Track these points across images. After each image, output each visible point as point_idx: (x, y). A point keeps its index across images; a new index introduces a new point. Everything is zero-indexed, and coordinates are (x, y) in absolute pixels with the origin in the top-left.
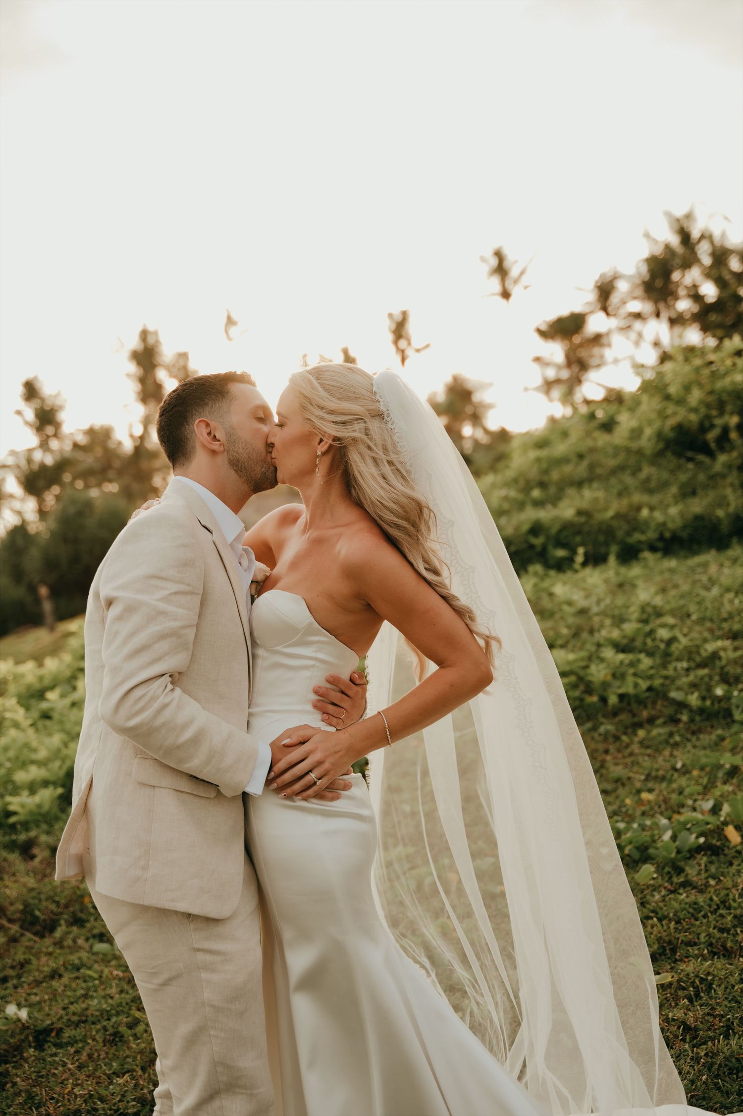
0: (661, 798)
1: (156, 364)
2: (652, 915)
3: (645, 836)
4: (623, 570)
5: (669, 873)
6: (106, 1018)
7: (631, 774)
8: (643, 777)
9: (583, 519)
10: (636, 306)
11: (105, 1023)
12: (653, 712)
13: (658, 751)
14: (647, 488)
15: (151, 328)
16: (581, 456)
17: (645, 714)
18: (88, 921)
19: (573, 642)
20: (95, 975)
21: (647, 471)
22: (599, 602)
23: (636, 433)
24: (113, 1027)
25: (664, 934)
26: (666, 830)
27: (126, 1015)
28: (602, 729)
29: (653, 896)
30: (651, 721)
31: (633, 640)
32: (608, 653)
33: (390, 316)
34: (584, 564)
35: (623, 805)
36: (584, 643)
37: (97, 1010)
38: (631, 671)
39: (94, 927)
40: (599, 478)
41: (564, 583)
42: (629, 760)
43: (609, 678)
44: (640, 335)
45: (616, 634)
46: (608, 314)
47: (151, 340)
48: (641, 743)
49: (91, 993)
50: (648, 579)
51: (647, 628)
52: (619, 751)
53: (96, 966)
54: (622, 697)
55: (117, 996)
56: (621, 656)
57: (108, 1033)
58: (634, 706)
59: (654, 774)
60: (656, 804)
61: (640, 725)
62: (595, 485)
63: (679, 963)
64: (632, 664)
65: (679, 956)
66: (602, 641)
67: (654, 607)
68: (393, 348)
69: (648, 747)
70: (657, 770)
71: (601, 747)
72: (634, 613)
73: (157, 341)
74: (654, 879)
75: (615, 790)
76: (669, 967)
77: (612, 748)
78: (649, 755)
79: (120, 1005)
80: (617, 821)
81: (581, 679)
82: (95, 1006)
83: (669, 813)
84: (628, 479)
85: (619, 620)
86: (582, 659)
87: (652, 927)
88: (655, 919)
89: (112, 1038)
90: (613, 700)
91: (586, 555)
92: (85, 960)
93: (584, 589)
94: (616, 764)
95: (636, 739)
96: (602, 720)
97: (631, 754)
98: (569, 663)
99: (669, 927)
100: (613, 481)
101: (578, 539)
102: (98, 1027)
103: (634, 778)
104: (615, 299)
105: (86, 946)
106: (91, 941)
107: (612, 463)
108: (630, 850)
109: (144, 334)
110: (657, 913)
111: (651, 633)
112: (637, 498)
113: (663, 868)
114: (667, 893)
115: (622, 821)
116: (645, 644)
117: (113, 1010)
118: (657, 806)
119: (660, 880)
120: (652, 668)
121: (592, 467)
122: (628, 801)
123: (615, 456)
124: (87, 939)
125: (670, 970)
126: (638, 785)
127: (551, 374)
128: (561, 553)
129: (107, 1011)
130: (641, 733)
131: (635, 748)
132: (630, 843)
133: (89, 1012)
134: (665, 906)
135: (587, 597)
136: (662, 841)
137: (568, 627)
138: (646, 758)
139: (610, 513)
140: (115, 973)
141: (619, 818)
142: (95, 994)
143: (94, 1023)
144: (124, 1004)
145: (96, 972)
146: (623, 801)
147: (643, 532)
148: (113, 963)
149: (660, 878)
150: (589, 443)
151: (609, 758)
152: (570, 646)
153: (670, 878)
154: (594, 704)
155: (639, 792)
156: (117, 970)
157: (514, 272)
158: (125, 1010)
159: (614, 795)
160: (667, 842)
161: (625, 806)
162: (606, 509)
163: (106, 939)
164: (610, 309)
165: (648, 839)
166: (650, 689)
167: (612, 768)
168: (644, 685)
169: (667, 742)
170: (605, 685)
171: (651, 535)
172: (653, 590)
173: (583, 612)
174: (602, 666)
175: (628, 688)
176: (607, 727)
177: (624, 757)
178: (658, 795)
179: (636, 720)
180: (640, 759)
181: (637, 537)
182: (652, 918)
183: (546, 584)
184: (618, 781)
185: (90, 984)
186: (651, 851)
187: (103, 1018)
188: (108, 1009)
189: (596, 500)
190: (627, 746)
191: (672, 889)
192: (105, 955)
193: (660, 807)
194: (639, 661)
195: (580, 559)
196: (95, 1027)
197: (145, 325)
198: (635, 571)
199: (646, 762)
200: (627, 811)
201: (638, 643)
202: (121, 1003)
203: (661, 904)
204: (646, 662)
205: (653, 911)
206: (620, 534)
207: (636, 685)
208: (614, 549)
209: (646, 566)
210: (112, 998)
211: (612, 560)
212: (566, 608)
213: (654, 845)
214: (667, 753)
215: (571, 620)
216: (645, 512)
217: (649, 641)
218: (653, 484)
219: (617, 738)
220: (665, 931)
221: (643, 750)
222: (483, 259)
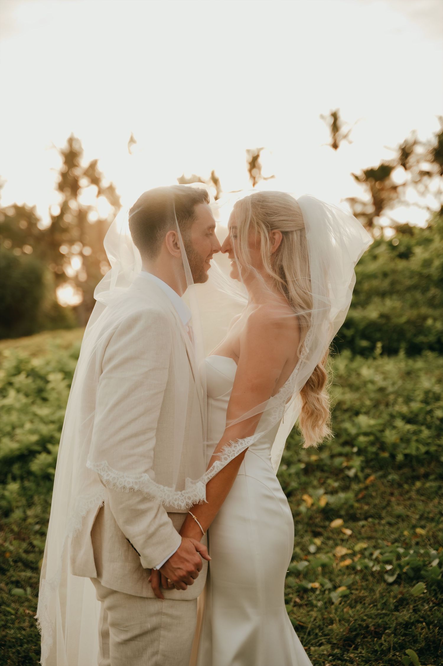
0: (431, 533)
1: (77, 164)
2: (421, 620)
3: (419, 561)
4: (410, 362)
5: (435, 590)
6: (19, 644)
7: (409, 513)
8: (417, 517)
9: (383, 321)
10: (426, 166)
11: (19, 648)
12: (428, 470)
13: (430, 499)
14: (431, 303)
15: (76, 136)
16: (385, 275)
17: (422, 471)
18: (8, 570)
19: (373, 411)
20: (13, 612)
21: (433, 291)
22: (394, 384)
23: (427, 263)
24: (24, 651)
25: (430, 635)
26: (435, 558)
27: (34, 644)
28: (390, 477)
29: (423, 605)
30: (426, 476)
31: (417, 415)
32: (399, 423)
33: (248, 151)
34: (382, 354)
35: (402, 534)
36: (381, 413)
37: (13, 638)
38: (414, 438)
39: (12, 576)
40: (398, 292)
41: (369, 367)
42: (408, 503)
43: (398, 441)
44: (426, 187)
45: (405, 409)
46: (406, 169)
47: (76, 146)
48: (418, 491)
49: (9, 625)
50: (428, 371)
51: (429, 408)
52: (401, 495)
53: (13, 605)
54: (406, 456)
55: (28, 629)
56: (409, 427)
57: (20, 656)
58: (414, 463)
59: (426, 515)
60: (427, 538)
61: (418, 478)
62: (395, 297)
63: (440, 658)
64: (415, 433)
65: (440, 653)
66: (394, 413)
67: (434, 393)
68: (248, 174)
69: (422, 495)
70: (429, 513)
71: (388, 490)
72: (420, 395)
73: (80, 147)
74: (424, 593)
75: (397, 523)
76: (433, 660)
77: (396, 492)
78: (423, 501)
79: (30, 636)
80: (397, 547)
81: (377, 439)
82: (12, 635)
83: (437, 546)
84: (418, 295)
85: (408, 400)
86: (380, 424)
87: (422, 629)
88: (424, 624)
89: (23, 660)
90: (400, 457)
91: (383, 347)
92: (6, 599)
93: (383, 373)
94: (398, 504)
95: (414, 488)
96: (390, 470)
97: (410, 498)
98: (370, 426)
99: (434, 631)
100: (408, 296)
101: (378, 335)
102: (14, 650)
103: (412, 517)
104: (412, 160)
105: (6, 588)
106: (10, 586)
107: (408, 282)
108: (407, 570)
109: (71, 141)
110: (425, 619)
111: (430, 412)
112: (424, 310)
113: (431, 586)
114: (434, 605)
115: (402, 547)
116: (425, 419)
117: (25, 639)
118: (427, 540)
119: (428, 595)
120: (429, 437)
121: (393, 284)
122: (406, 533)
123: (411, 277)
124: (7, 584)
125: (433, 663)
126: (414, 522)
127: (359, 209)
128: (364, 343)
129: (21, 639)
130: (418, 484)
131: (413, 494)
132: (408, 564)
133: (7, 638)
134: (432, 614)
135: (385, 379)
136: (431, 566)
137: (371, 400)
138: (421, 503)
139: (403, 319)
140: (27, 611)
141: (400, 545)
142: (11, 626)
143: (10, 647)
144: (33, 636)
145: (13, 609)
146: (402, 532)
147: (426, 336)
148: (26, 604)
149: (428, 593)
150: (392, 265)
151: (393, 499)
152: (371, 413)
153: (436, 594)
154: (385, 458)
155: (414, 527)
156: (28, 609)
157: (343, 130)
158: (34, 640)
159: (396, 527)
160: (435, 567)
161: (404, 536)
162: (401, 316)
163: (20, 586)
164: (407, 165)
165: (421, 563)
166: (427, 453)
167: (396, 507)
168: (423, 449)
169: (436, 493)
170: (395, 446)
171: (432, 338)
172: (434, 380)
173: (382, 390)
174: (394, 432)
175: (412, 450)
176: (393, 476)
177: (404, 500)
178: (428, 532)
179: (415, 474)
180: (417, 503)
181: (421, 339)
182: (422, 622)
183: (355, 365)
184: (399, 517)
185: (9, 618)
186: (423, 572)
187: (17, 644)
188: (22, 638)
189: (394, 308)
190: (408, 492)
191: (437, 602)
192: (20, 597)
193: (429, 540)
194: (420, 431)
195: (378, 351)
196: (11, 651)
197: (72, 134)
198: (419, 364)
199: (421, 506)
200: (405, 540)
201: (421, 418)
202: (31, 634)
203: (429, 613)
204: (426, 433)
205: (422, 617)
206: (409, 335)
207: (418, 449)
208: (403, 345)
209: (426, 361)
210: (24, 630)
211: (402, 354)
212: (370, 386)
213: (425, 568)
214: (436, 501)
215: (373, 395)
216: (430, 322)
217: (428, 418)
218: (437, 302)
219: (400, 486)
220: (431, 633)
221: (419, 497)
222: (322, 117)
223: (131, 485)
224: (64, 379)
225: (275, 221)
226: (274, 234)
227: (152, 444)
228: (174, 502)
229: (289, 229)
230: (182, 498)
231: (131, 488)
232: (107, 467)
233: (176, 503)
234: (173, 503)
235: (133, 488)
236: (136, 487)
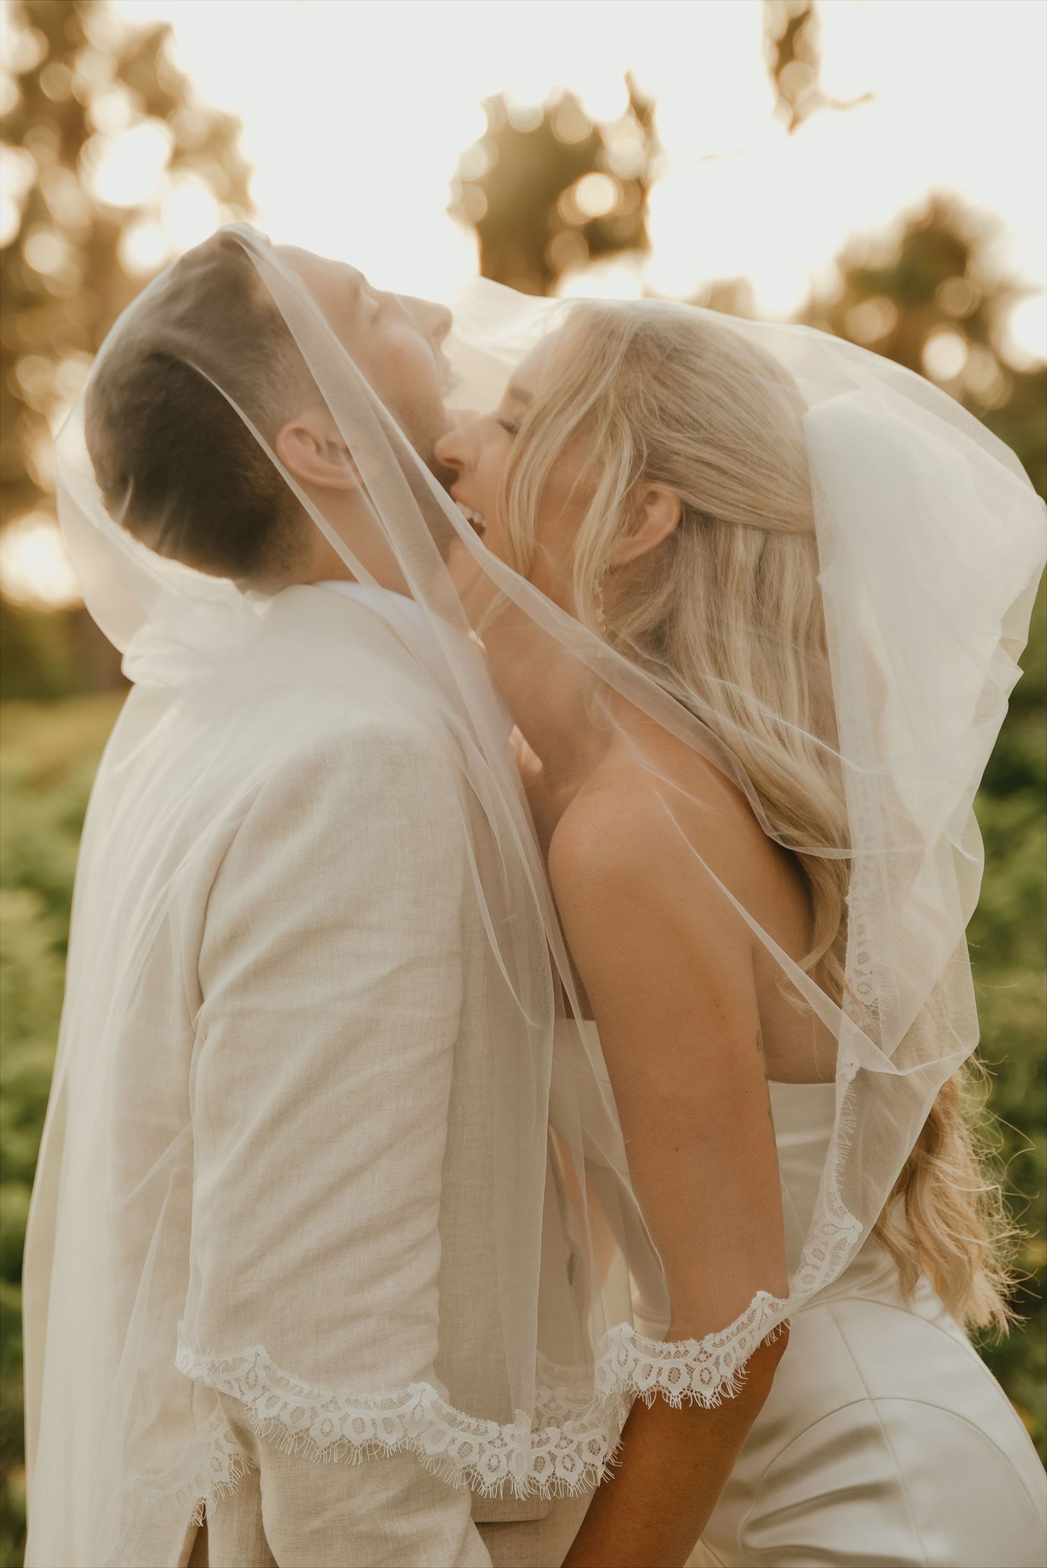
223: (369, 1434)
224: (42, 917)
225: (677, 454)
226: (653, 497)
227: (428, 1262)
228: (534, 1474)
229: (721, 512)
230: (566, 1451)
231: (370, 1446)
232: (266, 1368)
233: (542, 1478)
234: (533, 1483)
235: (376, 1446)
236: (391, 1441)
